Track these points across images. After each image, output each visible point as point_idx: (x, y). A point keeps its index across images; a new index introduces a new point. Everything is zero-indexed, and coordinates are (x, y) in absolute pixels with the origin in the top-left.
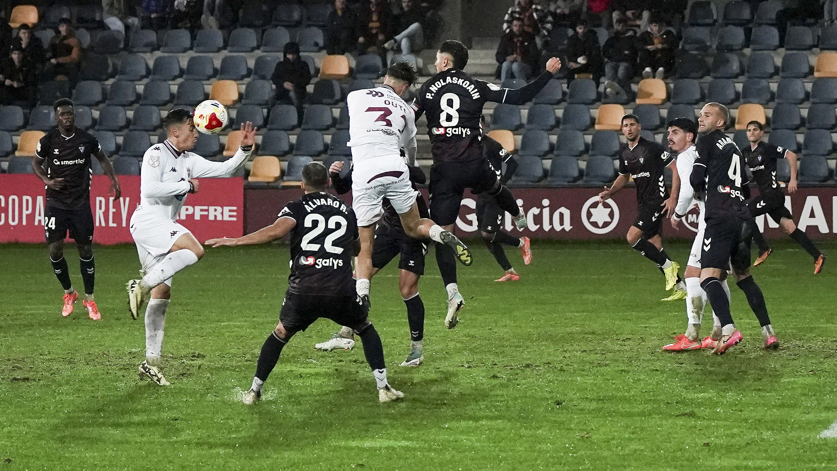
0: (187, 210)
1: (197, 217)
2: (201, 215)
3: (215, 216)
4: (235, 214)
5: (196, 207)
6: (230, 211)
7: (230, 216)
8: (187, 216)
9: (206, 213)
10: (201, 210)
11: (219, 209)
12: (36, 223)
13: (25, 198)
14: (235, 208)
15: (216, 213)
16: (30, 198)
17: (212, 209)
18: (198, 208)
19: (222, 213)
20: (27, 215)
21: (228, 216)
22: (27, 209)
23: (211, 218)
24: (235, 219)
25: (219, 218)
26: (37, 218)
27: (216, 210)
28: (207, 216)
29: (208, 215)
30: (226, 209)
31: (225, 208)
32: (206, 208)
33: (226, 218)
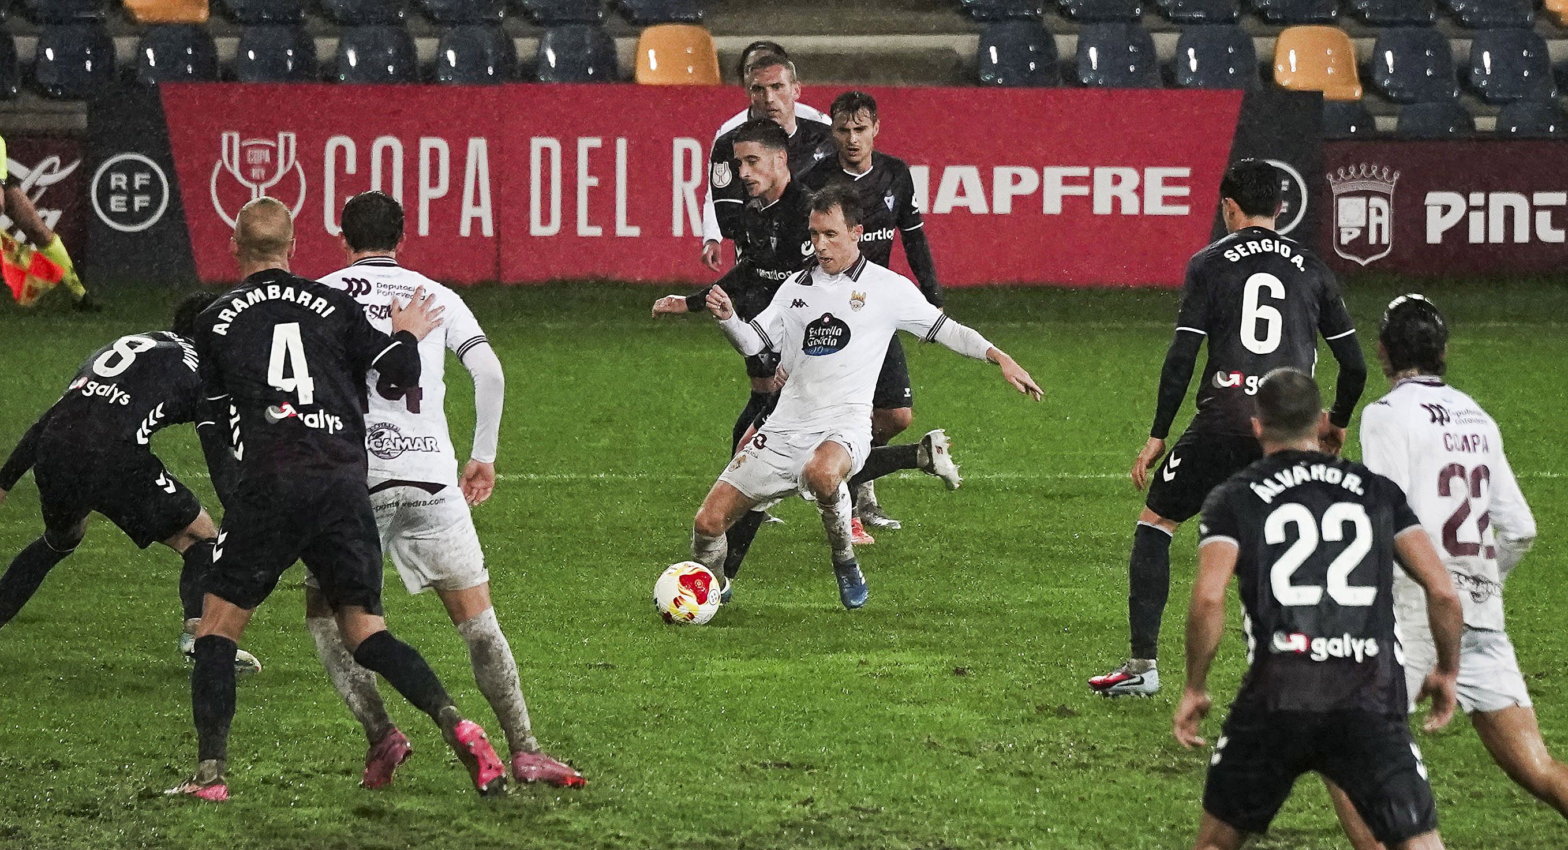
0: (1016, 179)
1: (1052, 206)
2: (1064, 198)
3: (1116, 202)
4: (1184, 191)
5: (1048, 170)
6: (1168, 181)
7: (1167, 200)
8: (1016, 199)
9: (1083, 191)
10: (1067, 181)
11: (1130, 176)
12: (465, 231)
13: (426, 144)
14: (1184, 172)
15: (1118, 191)
16: (443, 146)
17: (1103, 175)
18: (1054, 174)
19: (1140, 191)
20: (433, 202)
21: (1160, 200)
22: (434, 182)
23: (1102, 206)
24: (1184, 210)
25: (1130, 207)
26: (468, 211)
27: (1117, 180)
28: (1089, 199)
29: (1091, 194)
30: (1154, 175)
31: (1149, 172)
32: (1084, 171)
33: (1154, 207)
